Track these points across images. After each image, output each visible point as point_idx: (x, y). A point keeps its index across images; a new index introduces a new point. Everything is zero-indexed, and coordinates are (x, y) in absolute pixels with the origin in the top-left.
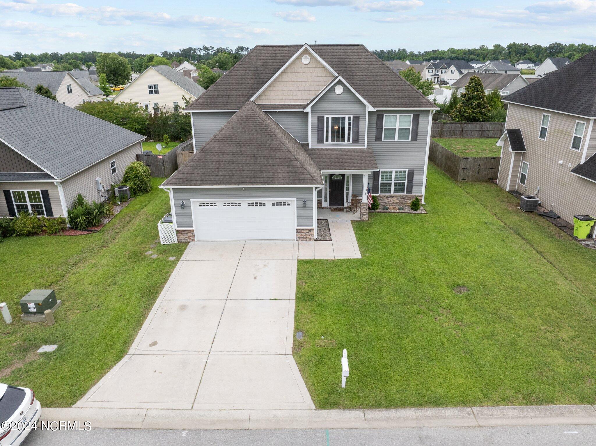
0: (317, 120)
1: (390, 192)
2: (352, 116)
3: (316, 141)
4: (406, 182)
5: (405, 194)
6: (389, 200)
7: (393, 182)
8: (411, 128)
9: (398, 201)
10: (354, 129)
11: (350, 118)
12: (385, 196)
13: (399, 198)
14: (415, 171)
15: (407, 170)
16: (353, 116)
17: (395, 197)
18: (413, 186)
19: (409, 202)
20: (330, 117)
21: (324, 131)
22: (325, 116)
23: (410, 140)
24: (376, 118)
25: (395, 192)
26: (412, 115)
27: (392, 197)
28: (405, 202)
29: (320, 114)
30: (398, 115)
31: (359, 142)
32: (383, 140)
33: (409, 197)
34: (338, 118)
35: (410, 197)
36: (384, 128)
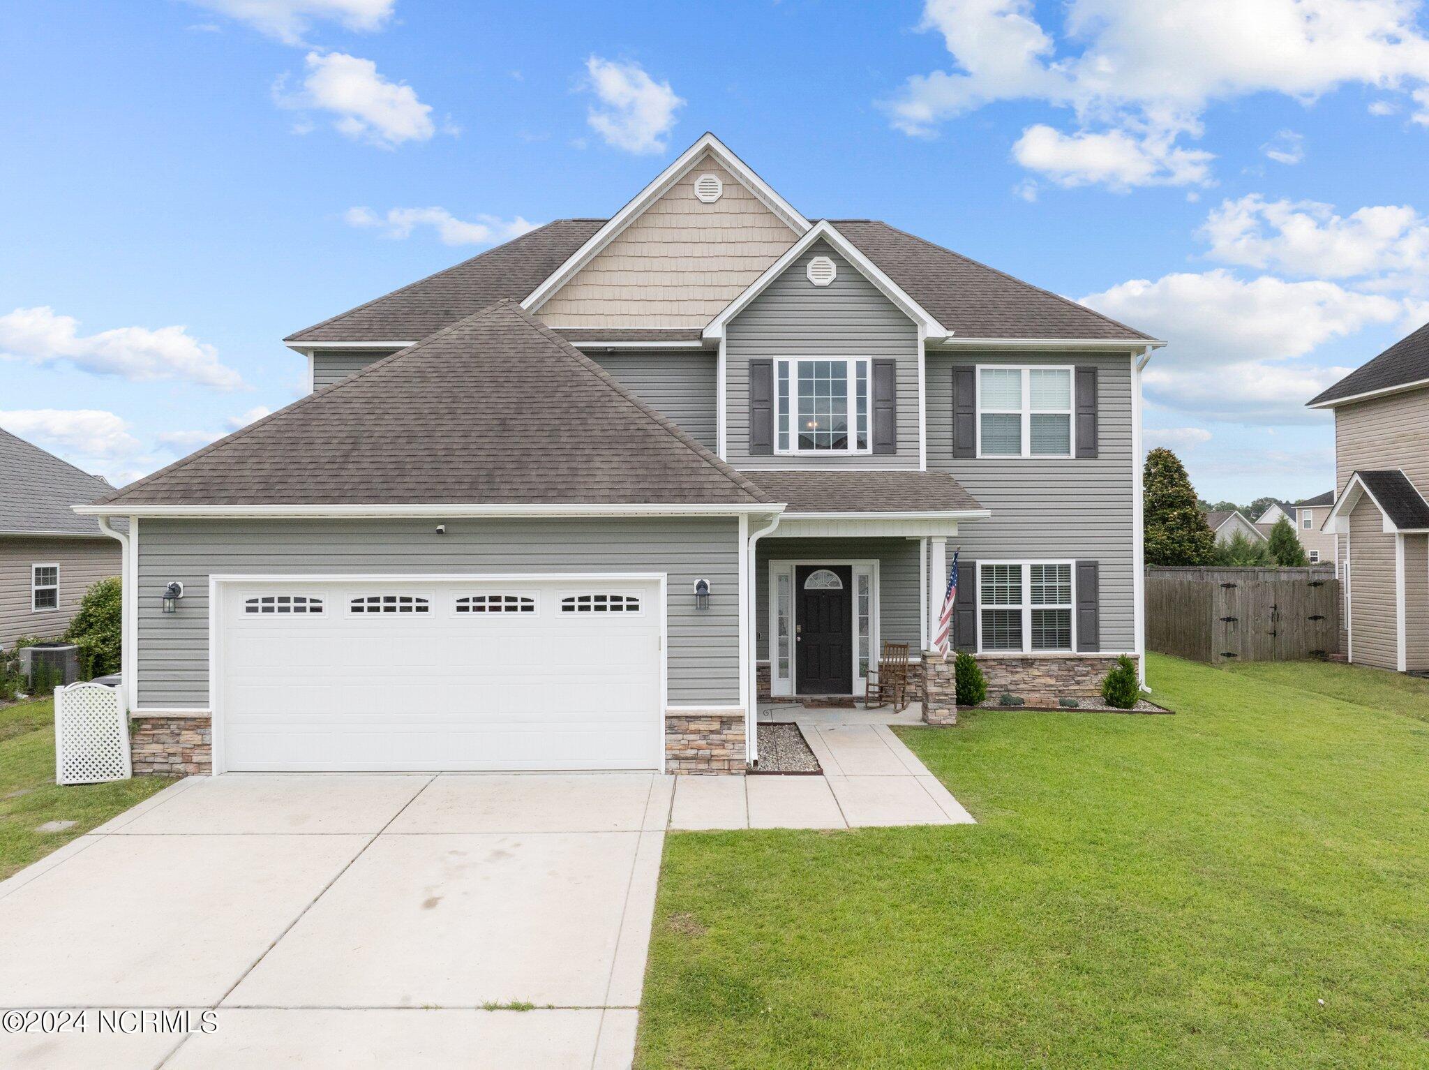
0: (746, 372)
1: (1019, 645)
2: (868, 360)
3: (746, 445)
4: (1073, 606)
5: (1073, 651)
6: (1017, 677)
7: (1027, 607)
8: (1072, 412)
9: (1052, 682)
10: (880, 405)
11: (861, 367)
12: (1000, 661)
13: (1054, 667)
14: (1101, 568)
15: (1072, 563)
16: (874, 360)
17: (1037, 663)
18: (1101, 623)
19: (1096, 681)
20: (794, 364)
21: (771, 410)
22: (776, 360)
23: (1073, 454)
24: (949, 379)
25: (1036, 645)
26: (1072, 368)
27: (1027, 662)
28: (1078, 683)
29: (759, 353)
30: (1026, 369)
31: (899, 452)
32: (979, 455)
33: (1091, 665)
34: (822, 368)
35: (1094, 664)
36: (980, 410)
